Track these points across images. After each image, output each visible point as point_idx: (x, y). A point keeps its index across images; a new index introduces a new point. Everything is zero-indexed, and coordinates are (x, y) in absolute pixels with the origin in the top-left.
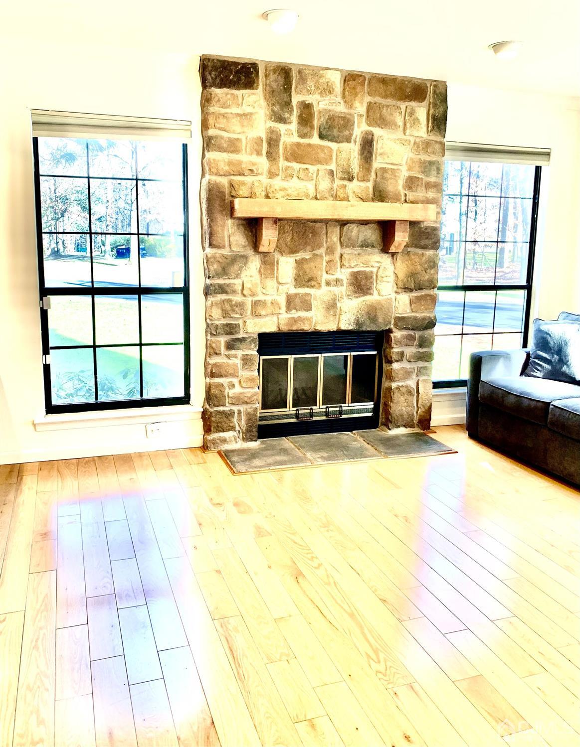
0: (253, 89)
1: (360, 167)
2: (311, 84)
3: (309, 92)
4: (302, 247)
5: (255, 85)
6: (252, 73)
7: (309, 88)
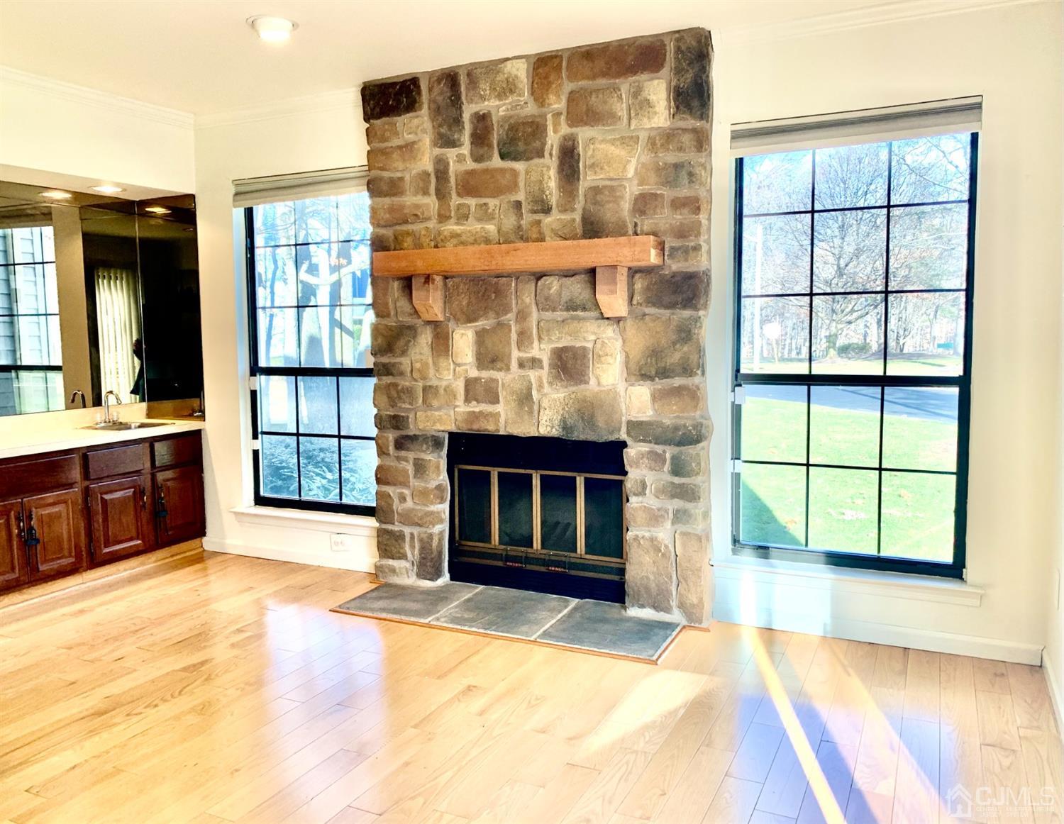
0: (416, 111)
1: (560, 191)
2: (484, 86)
3: (483, 98)
4: (481, 313)
5: (417, 105)
6: (412, 91)
7: (482, 93)
